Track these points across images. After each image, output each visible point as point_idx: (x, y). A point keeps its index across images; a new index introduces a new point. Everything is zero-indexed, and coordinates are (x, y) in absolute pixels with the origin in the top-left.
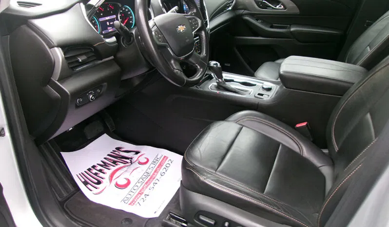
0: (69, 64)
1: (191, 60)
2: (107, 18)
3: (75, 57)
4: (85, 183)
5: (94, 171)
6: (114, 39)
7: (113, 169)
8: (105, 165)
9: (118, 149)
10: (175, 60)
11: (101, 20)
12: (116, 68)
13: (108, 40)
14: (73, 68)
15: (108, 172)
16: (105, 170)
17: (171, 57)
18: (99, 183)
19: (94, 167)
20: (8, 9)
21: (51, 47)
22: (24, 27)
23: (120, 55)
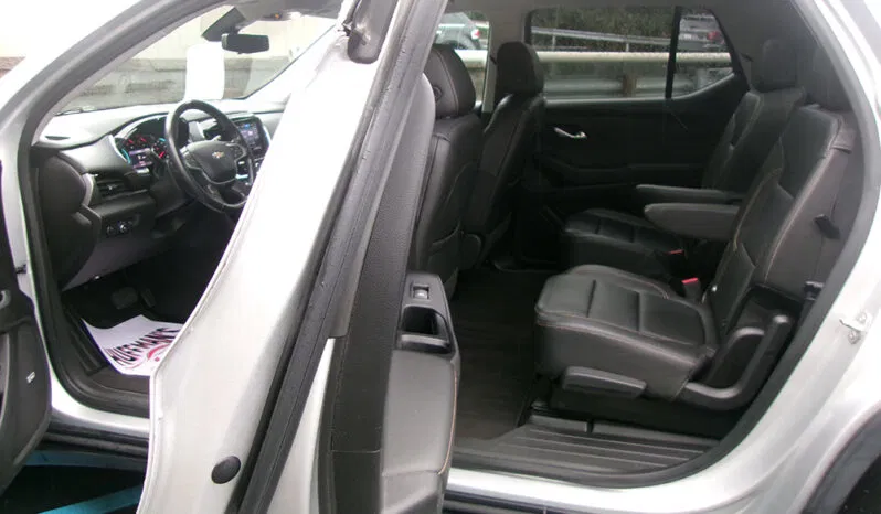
0: (101, 191)
1: (233, 188)
2: (139, 152)
3: (105, 184)
4: (115, 359)
5: (126, 350)
6: (147, 170)
7: (152, 348)
8: (142, 345)
9: (160, 330)
10: (213, 186)
11: (131, 153)
12: (148, 201)
13: (140, 171)
14: (104, 196)
15: (145, 351)
16: (142, 349)
17: (207, 183)
18: (133, 359)
19: (126, 346)
20: (38, 143)
21: (82, 173)
22: (54, 159)
23: (154, 187)
